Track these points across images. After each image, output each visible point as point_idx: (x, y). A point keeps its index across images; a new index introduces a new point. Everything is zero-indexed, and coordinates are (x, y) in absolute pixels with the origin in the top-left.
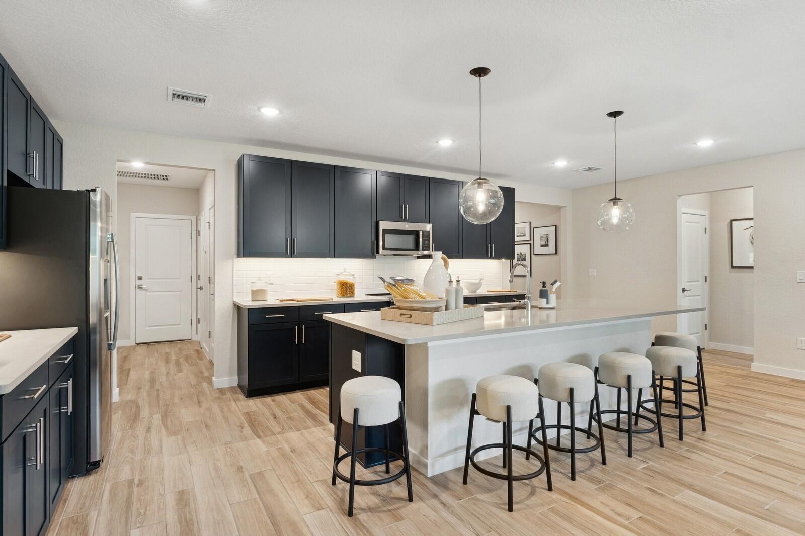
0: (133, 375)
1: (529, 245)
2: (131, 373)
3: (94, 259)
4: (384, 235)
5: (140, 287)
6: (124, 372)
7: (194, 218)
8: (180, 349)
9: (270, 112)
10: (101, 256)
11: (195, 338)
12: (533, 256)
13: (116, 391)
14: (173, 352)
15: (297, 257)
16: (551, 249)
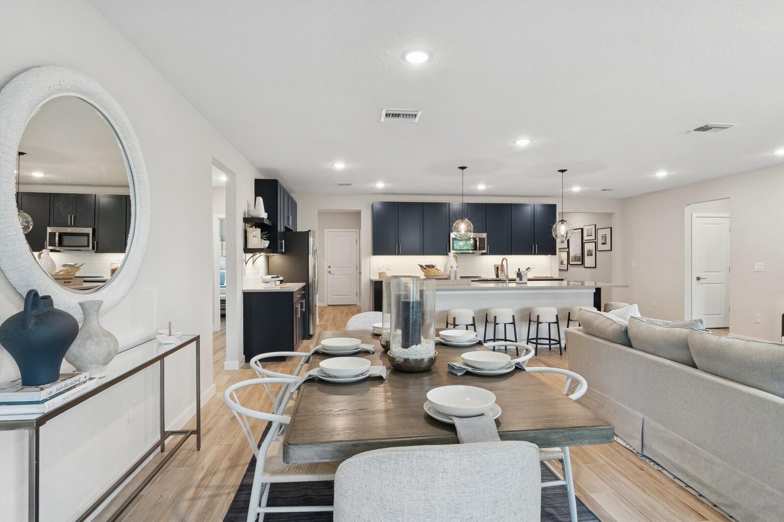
0: (325, 317)
1: (594, 243)
2: (325, 316)
3: (310, 256)
4: (453, 242)
5: (330, 272)
6: (321, 316)
7: (358, 230)
8: (350, 309)
9: (380, 185)
10: (313, 256)
11: (359, 304)
12: (597, 252)
13: (318, 319)
14: (346, 309)
15: (401, 255)
16: (607, 247)
